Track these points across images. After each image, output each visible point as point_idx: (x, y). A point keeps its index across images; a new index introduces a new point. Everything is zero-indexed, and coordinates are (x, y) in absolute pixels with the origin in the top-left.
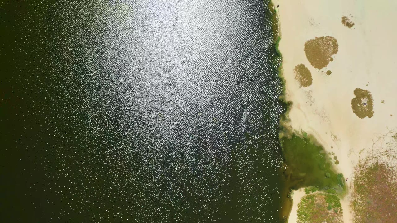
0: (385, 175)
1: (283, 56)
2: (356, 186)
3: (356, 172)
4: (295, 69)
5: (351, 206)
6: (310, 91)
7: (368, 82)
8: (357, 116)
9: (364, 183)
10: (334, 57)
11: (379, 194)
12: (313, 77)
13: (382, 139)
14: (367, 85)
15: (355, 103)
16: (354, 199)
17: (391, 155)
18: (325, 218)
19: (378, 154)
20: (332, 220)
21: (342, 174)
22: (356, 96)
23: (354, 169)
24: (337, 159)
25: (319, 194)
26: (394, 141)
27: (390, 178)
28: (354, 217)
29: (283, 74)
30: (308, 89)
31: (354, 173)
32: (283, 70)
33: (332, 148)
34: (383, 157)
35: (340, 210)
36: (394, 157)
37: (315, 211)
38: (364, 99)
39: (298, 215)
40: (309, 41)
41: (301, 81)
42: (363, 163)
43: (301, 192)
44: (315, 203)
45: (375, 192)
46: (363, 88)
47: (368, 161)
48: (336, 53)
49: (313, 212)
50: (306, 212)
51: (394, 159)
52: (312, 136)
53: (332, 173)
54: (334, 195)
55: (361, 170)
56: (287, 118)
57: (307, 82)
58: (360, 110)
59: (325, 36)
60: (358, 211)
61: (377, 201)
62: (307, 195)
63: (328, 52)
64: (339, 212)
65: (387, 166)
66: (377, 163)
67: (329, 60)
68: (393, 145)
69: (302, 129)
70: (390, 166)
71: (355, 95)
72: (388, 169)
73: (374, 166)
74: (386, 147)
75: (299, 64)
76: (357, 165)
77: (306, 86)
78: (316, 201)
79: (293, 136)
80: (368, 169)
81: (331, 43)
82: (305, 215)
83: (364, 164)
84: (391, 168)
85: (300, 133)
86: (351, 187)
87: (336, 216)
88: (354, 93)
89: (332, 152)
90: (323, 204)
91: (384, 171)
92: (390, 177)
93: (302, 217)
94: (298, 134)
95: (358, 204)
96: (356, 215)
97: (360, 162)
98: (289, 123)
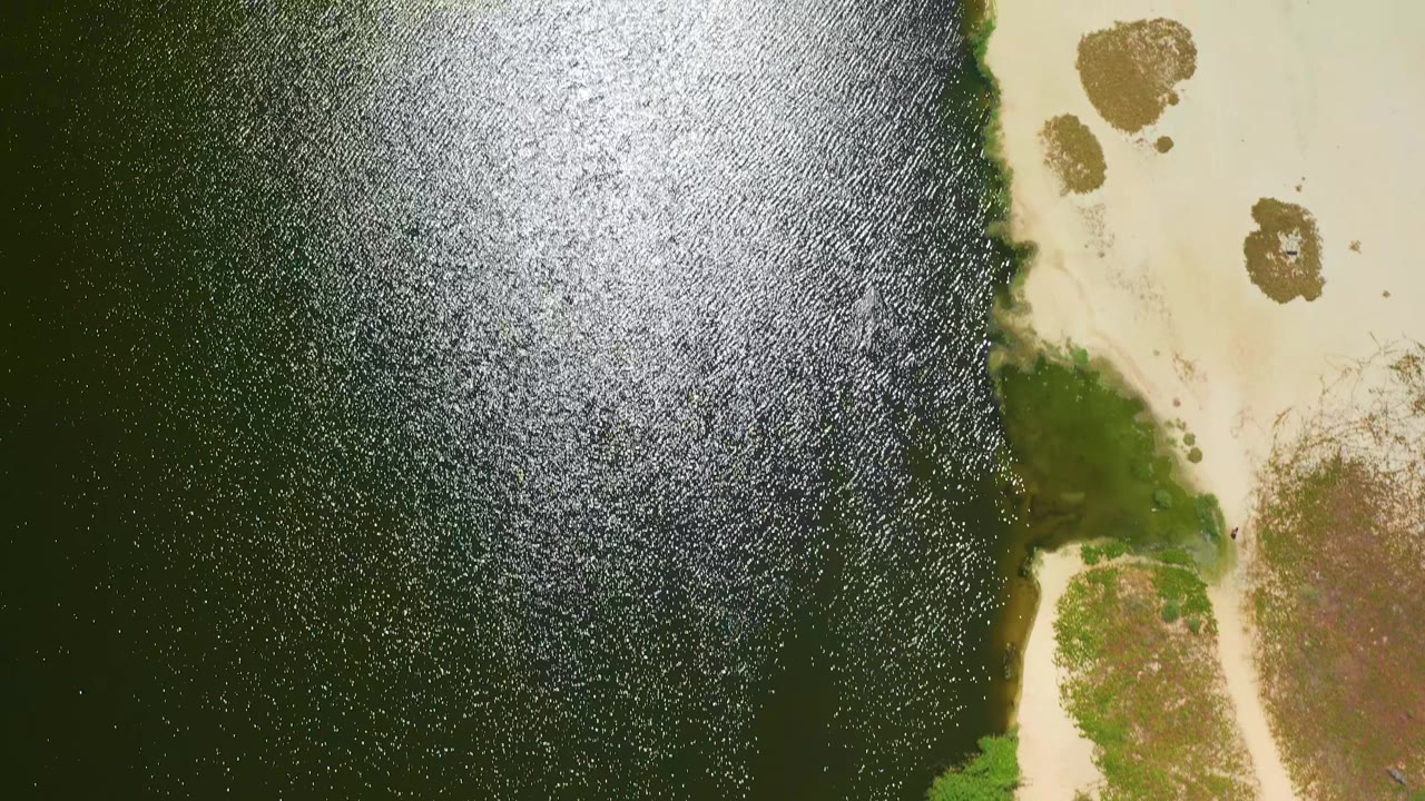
0: (1367, 500)
1: (1001, 86)
2: (1264, 538)
3: (1265, 490)
4: (1047, 132)
5: (1246, 609)
6: (1099, 207)
7: (1304, 179)
8: (1266, 296)
9: (1290, 530)
10: (1183, 90)
11: (1346, 568)
12: (1107, 159)
13: (1353, 375)
14: (1298, 189)
15: (1258, 251)
16: (1258, 583)
17: (1387, 432)
18: (1155, 651)
19: (1341, 428)
20: (1180, 657)
21: (1212, 496)
22: (1262, 227)
23: (1254, 479)
24: (1196, 445)
25: (1132, 565)
26: (1397, 384)
27: (1383, 511)
28: (1259, 648)
29: (1001, 147)
30: (1091, 198)
31: (1256, 494)
32: (1004, 134)
33: (1177, 403)
34: (1360, 438)
35: (1210, 623)
36: (1399, 439)
37: (1120, 624)
38: (1287, 236)
39: (1058, 638)
40: (1092, 36)
41: (1067, 174)
42: (1286, 458)
43: (1068, 558)
44: (1119, 596)
45: (1330, 561)
46: (1286, 196)
47: (1306, 454)
48: (1188, 77)
49: (1111, 627)
50: (1088, 628)
51: (1399, 447)
52: (1105, 364)
53: (1177, 490)
54: (1186, 568)
55: (1281, 484)
56: (1017, 299)
57: (1087, 177)
58: (1276, 275)
59: (1150, 18)
60: (1272, 625)
61: (1339, 593)
62: (1088, 568)
63: (1159, 72)
64: (1205, 630)
65: (1372, 470)
66: (1338, 459)
67: (1164, 99)
68: (1393, 395)
69: (1069, 340)
70: (1383, 468)
71: (1257, 220)
72: (1376, 479)
73: (1325, 467)
74: (1368, 404)
75: (1060, 114)
76: (1264, 466)
77: (1084, 191)
78: (1121, 590)
79: (1041, 361)
80: (1306, 480)
81: (1171, 42)
82: (1084, 638)
83: (1292, 462)
84: (1385, 475)
85: (1064, 352)
86: (1245, 542)
87: (1195, 645)
88: (1253, 215)
89: (1178, 420)
90: (1149, 603)
91: (1364, 486)
92: (1385, 507)
93: (1073, 646)
94: (1055, 356)
95: (1273, 601)
96: (1266, 642)
97: (1277, 455)
98: (1026, 317)
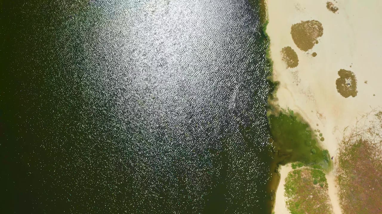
0: (369, 151)
1: (270, 39)
2: (341, 161)
3: (341, 148)
4: (282, 51)
5: (336, 181)
6: (297, 72)
7: (352, 64)
8: (342, 96)
9: (348, 159)
10: (319, 40)
11: (363, 169)
12: (299, 59)
13: (365, 117)
14: (351, 67)
15: (339, 83)
16: (339, 174)
17: (374, 133)
18: (311, 192)
19: (362, 132)
20: (318, 194)
21: (327, 150)
22: (341, 77)
23: (338, 145)
24: (322, 137)
25: (305, 169)
26: (377, 120)
27: (373, 154)
28: (339, 191)
29: (270, 55)
30: (294, 69)
31: (339, 150)
32: (271, 52)
33: (317, 125)
34: (367, 134)
35: (326, 185)
36: (377, 134)
37: (302, 185)
38: (347, 79)
39: (285, 189)
40: (295, 25)
41: (288, 62)
42: (347, 140)
43: (288, 167)
44: (302, 177)
45: (359, 168)
46: (347, 69)
47: (352, 139)
48: (321, 36)
49: (299, 186)
50: (293, 186)
51: (377, 137)
52: (298, 114)
53: (317, 149)
54: (320, 170)
55: (345, 147)
56: (275, 97)
57: (293, 63)
58: (345, 90)
59: (310, 20)
60: (343, 185)
61: (361, 176)
62: (293, 170)
63: (313, 35)
64: (325, 187)
65: (370, 143)
66: (361, 140)
67: (314, 42)
68: (376, 123)
69: (288, 108)
70: (373, 142)
71: (339, 75)
72: (371, 145)
73: (357, 142)
74: (369, 125)
75: (286, 46)
76: (341, 142)
77: (293, 67)
78: (302, 176)
79: (281, 114)
80: (352, 146)
81: (316, 26)
82: (292, 189)
83: (348, 141)
84: (374, 144)
85: (287, 111)
86: (336, 163)
87: (322, 191)
88: (338, 74)
89: (318, 130)
90: (309, 179)
91: (368, 147)
92: (374, 153)
93: (289, 191)
94: (285, 112)
95: (343, 178)
96: (341, 190)
97: (344, 139)
98: (277, 102)
